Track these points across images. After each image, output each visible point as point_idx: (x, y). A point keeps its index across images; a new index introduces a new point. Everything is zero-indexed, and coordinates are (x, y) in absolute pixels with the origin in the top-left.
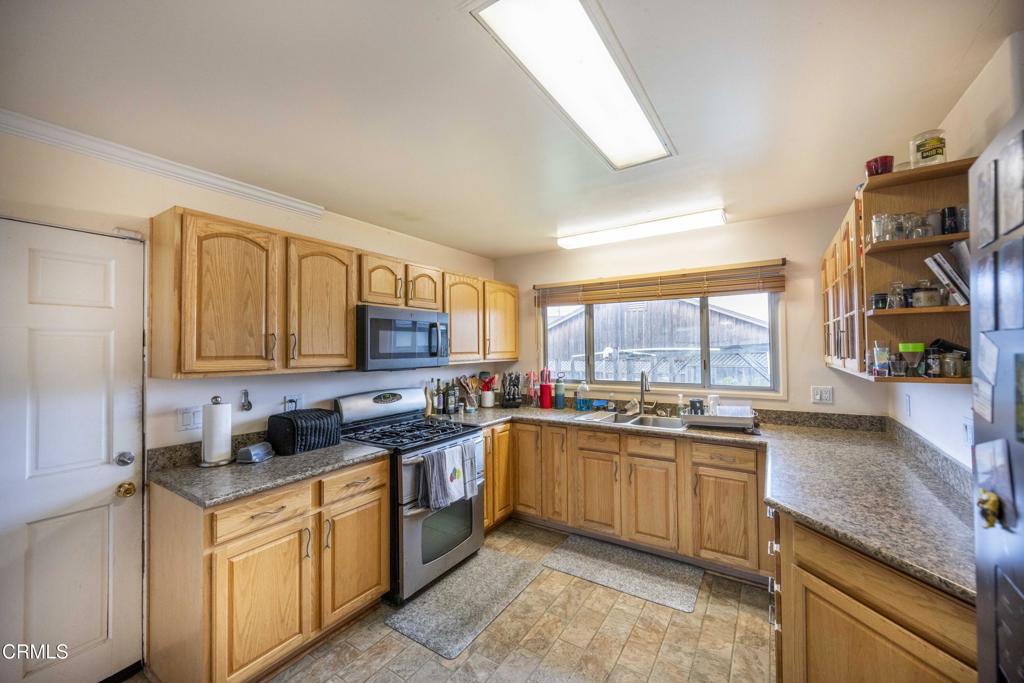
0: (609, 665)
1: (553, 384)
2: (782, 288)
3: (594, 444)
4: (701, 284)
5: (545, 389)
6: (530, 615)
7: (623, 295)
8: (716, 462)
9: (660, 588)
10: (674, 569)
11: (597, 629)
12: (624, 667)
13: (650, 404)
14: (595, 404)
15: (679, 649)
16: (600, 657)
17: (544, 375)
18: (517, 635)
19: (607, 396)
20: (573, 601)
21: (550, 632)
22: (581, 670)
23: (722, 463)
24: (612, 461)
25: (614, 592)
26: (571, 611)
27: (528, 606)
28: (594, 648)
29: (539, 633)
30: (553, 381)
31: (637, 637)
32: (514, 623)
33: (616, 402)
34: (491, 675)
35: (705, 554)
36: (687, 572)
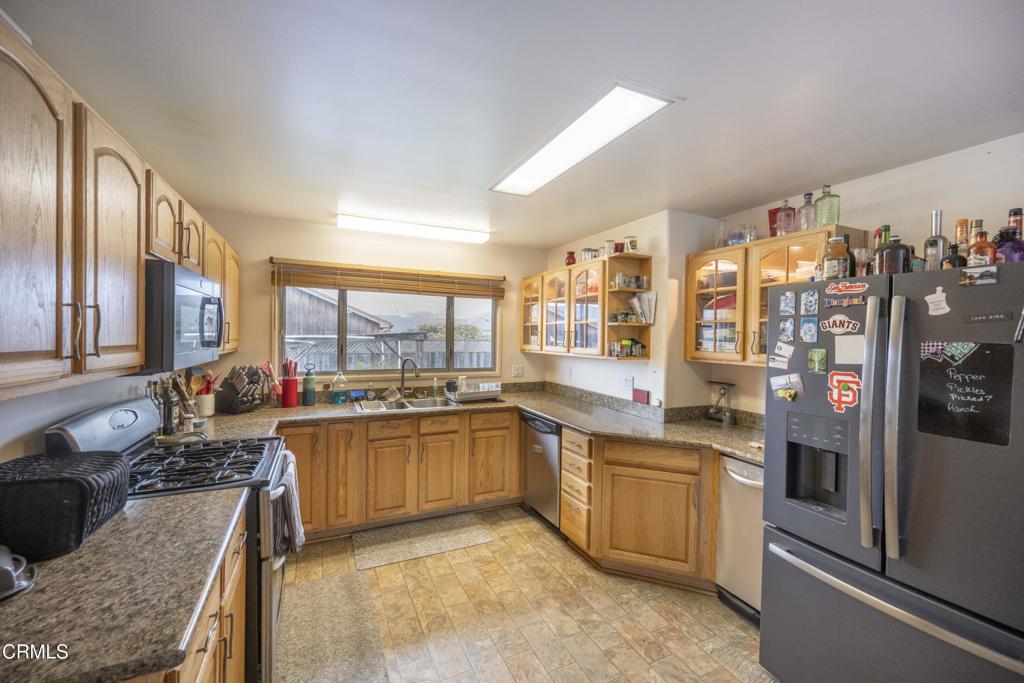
0: (493, 597)
1: (300, 378)
2: (502, 297)
3: (387, 433)
4: (452, 286)
5: (288, 385)
6: (403, 610)
7: (386, 286)
8: (487, 426)
9: (463, 536)
10: (458, 520)
11: (460, 584)
12: (502, 593)
13: (410, 389)
14: (353, 395)
15: (512, 563)
16: (483, 598)
17: (286, 368)
18: (414, 630)
19: (365, 386)
20: (421, 579)
21: (434, 609)
22: (483, 613)
23: (491, 426)
24: (405, 445)
25: (441, 555)
26: (428, 585)
27: (394, 605)
28: (473, 596)
29: (427, 616)
30: (301, 374)
31: (486, 572)
32: (401, 624)
33: (377, 391)
34: (435, 668)
35: (479, 499)
36: (466, 518)
